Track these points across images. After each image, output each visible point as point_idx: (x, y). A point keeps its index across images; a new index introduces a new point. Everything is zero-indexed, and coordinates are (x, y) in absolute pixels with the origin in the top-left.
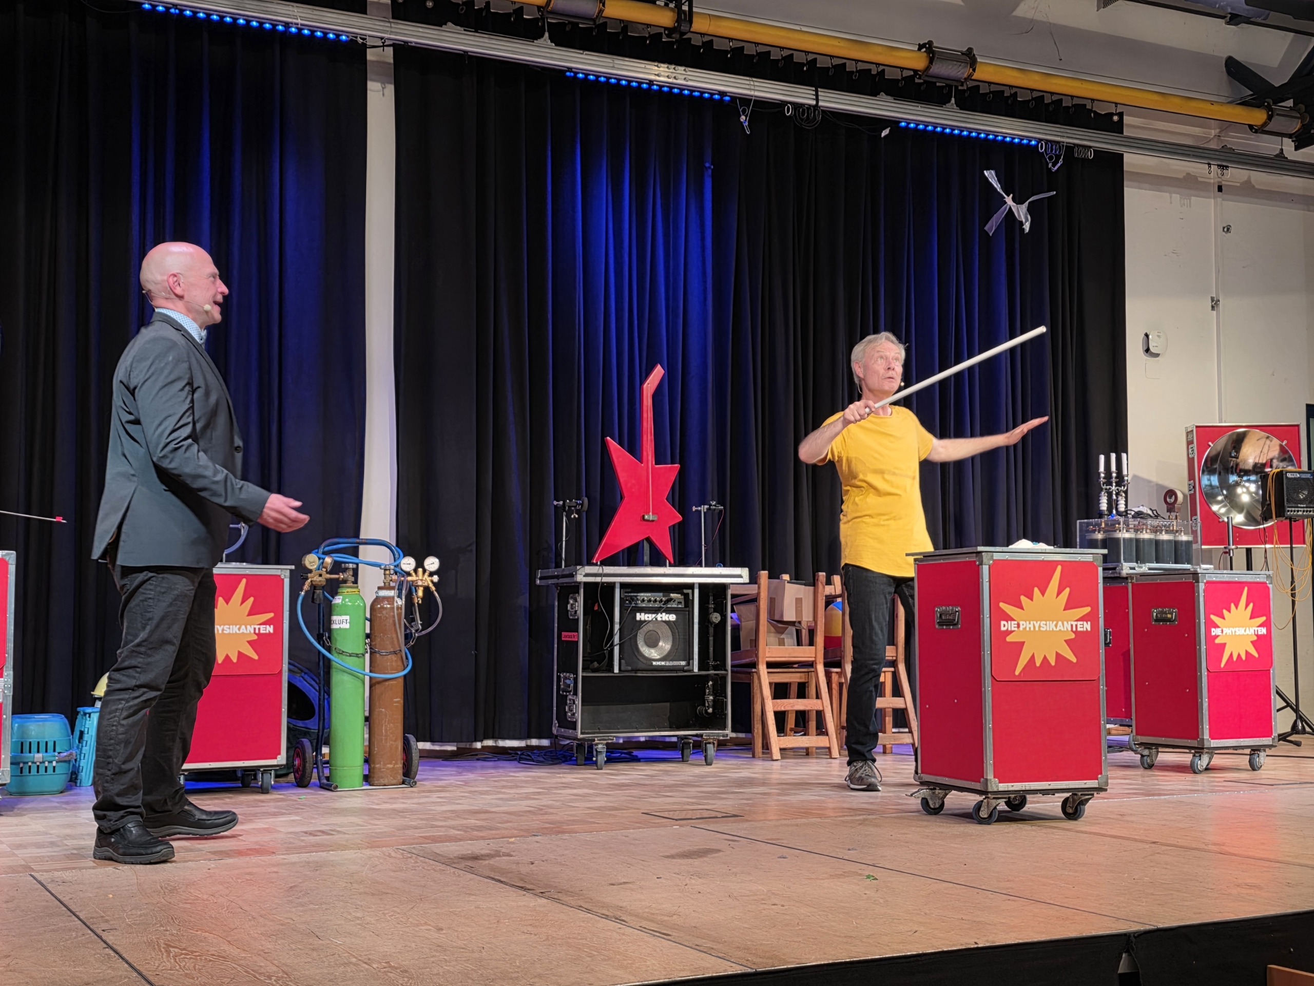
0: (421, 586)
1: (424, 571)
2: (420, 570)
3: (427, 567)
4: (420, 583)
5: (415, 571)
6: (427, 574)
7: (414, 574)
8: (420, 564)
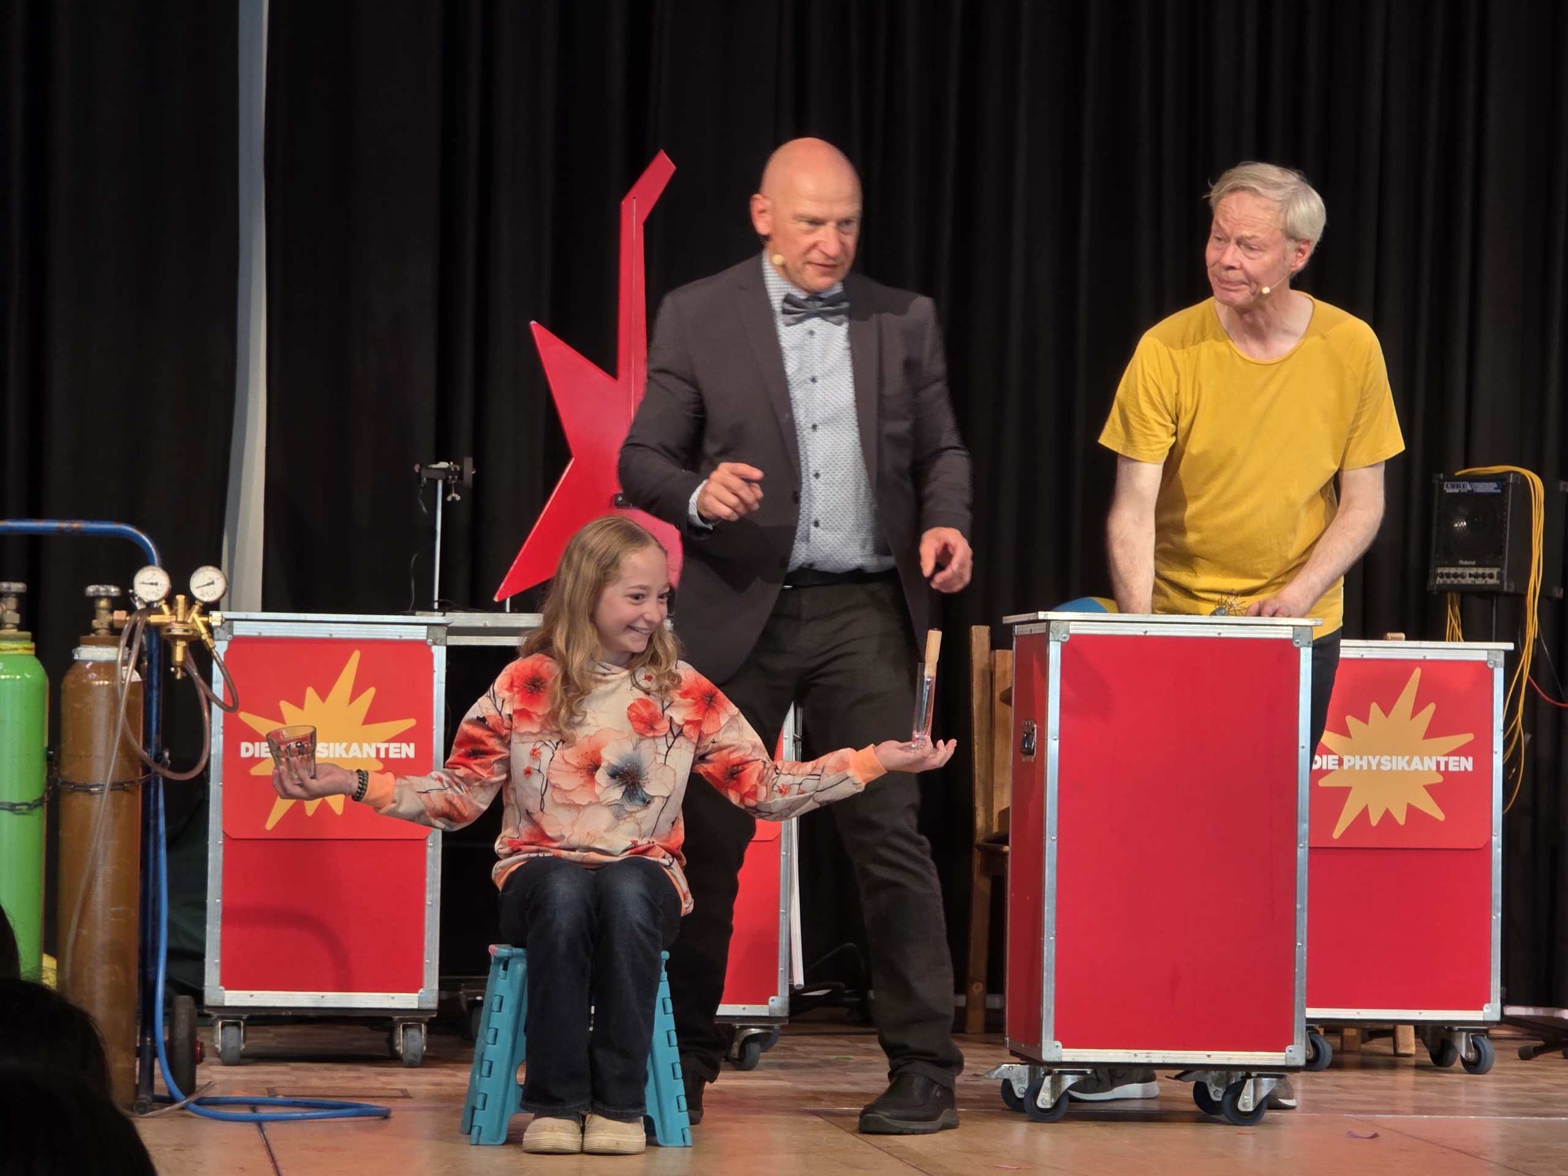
0: (181, 638)
1: (191, 600)
2: (181, 598)
3: (196, 592)
4: (177, 630)
5: (170, 600)
6: (196, 608)
7: (165, 608)
8: (180, 585)
